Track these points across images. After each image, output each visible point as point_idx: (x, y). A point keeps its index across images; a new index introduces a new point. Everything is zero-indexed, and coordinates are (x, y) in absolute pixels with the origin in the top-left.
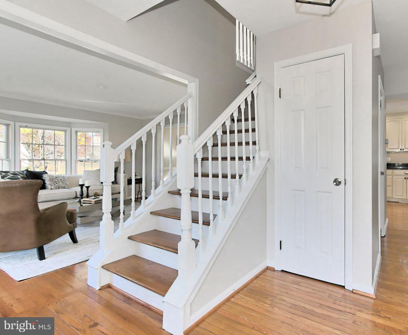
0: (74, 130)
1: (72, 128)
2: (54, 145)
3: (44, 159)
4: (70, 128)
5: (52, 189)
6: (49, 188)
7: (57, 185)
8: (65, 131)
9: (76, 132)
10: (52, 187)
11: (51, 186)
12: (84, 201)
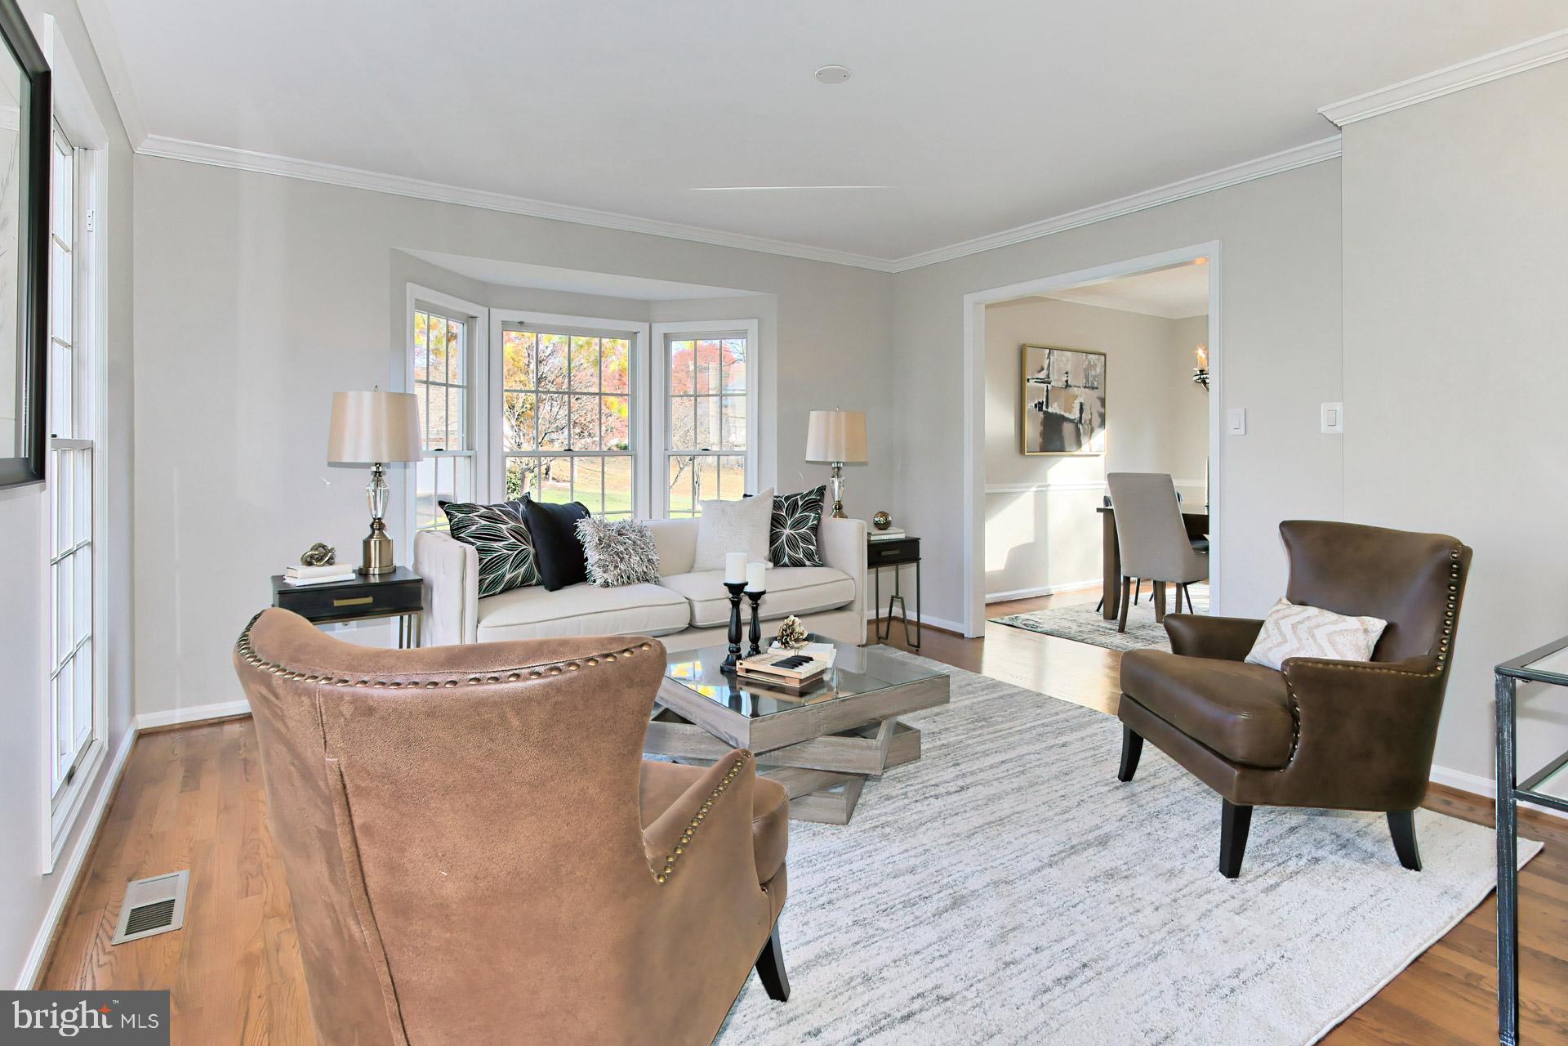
0: (659, 329)
1: (653, 325)
2: (600, 394)
3: (570, 450)
4: (648, 325)
5: (606, 585)
6: (598, 582)
7: (622, 567)
8: (632, 336)
9: (668, 339)
10: (606, 576)
11: (604, 572)
12: (748, 671)
